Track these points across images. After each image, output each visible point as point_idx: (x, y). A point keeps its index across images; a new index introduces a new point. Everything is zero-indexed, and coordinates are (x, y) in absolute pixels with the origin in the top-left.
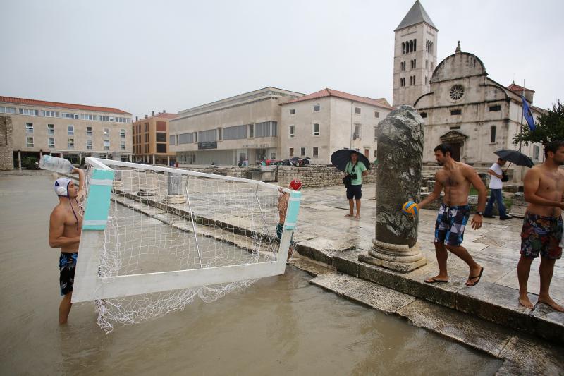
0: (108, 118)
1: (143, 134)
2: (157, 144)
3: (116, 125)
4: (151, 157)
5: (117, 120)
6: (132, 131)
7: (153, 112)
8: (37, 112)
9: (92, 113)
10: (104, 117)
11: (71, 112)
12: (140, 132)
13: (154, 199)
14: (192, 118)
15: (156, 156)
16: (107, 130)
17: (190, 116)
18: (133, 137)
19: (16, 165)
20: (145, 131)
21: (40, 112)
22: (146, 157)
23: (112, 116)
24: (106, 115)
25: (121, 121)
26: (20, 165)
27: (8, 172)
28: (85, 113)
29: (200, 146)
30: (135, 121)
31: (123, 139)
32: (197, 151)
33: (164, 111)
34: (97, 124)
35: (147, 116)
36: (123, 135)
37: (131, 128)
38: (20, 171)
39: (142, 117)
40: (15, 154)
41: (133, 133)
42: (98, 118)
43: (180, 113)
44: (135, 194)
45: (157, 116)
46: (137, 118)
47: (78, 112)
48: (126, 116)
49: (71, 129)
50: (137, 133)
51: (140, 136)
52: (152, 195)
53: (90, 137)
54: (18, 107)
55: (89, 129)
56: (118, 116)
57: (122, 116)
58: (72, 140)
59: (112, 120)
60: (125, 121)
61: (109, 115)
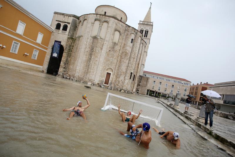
0: (181, 82)
1: (194, 91)
2: (200, 97)
3: (183, 86)
4: (196, 102)
5: (184, 84)
6: (190, 89)
7: (201, 83)
8: (158, 77)
9: (176, 80)
10: (180, 82)
11: (168, 79)
12: (193, 90)
13: (191, 117)
14: (222, 87)
15: (199, 102)
16: (180, 87)
17: (221, 86)
18: (190, 92)
19: (147, 94)
20: (196, 90)
21: (158, 78)
22: (194, 101)
23: (183, 82)
24: (181, 81)
25: (186, 84)
26: (148, 94)
27: (145, 95)
28: (173, 79)
29: (225, 102)
30: (192, 85)
31: (185, 92)
32: (222, 104)
33: (207, 83)
34: (176, 84)
35: (198, 84)
36: (185, 90)
37: (189, 88)
38: (148, 96)
39: (196, 84)
40: (148, 90)
41: (190, 90)
42: (177, 82)
43: (216, 84)
44: (183, 112)
45: (203, 84)
46: (193, 84)
47: (171, 79)
48: (189, 83)
49: (167, 85)
50: (192, 90)
51: (193, 92)
52: (191, 115)
53: (173, 89)
54: (153, 75)
55: (173, 86)
56: (185, 82)
57: (187, 82)
58: (166, 89)
59: (182, 84)
60: (188, 85)
61: (182, 81)
